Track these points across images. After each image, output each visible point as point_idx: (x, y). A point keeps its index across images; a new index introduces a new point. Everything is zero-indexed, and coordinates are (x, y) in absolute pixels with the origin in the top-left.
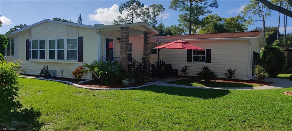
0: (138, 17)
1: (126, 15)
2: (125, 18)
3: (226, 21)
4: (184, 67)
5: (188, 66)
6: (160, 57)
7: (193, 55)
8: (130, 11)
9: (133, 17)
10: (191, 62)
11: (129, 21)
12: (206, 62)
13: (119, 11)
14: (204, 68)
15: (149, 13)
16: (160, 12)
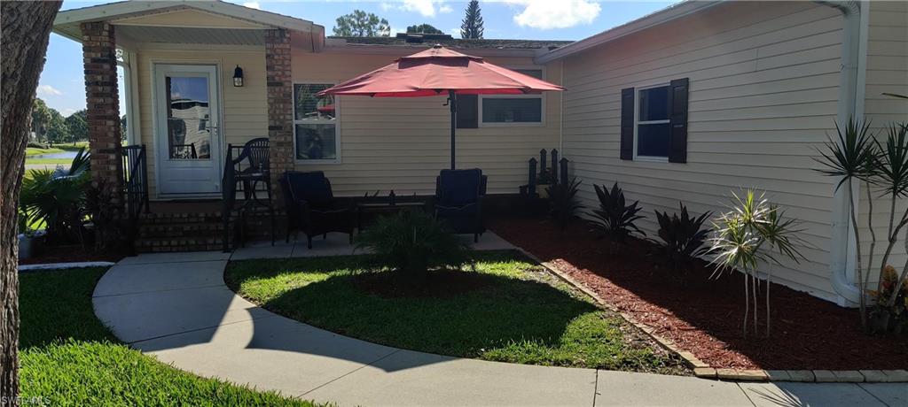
7: (636, 122)
10: (631, 157)
12: (671, 159)
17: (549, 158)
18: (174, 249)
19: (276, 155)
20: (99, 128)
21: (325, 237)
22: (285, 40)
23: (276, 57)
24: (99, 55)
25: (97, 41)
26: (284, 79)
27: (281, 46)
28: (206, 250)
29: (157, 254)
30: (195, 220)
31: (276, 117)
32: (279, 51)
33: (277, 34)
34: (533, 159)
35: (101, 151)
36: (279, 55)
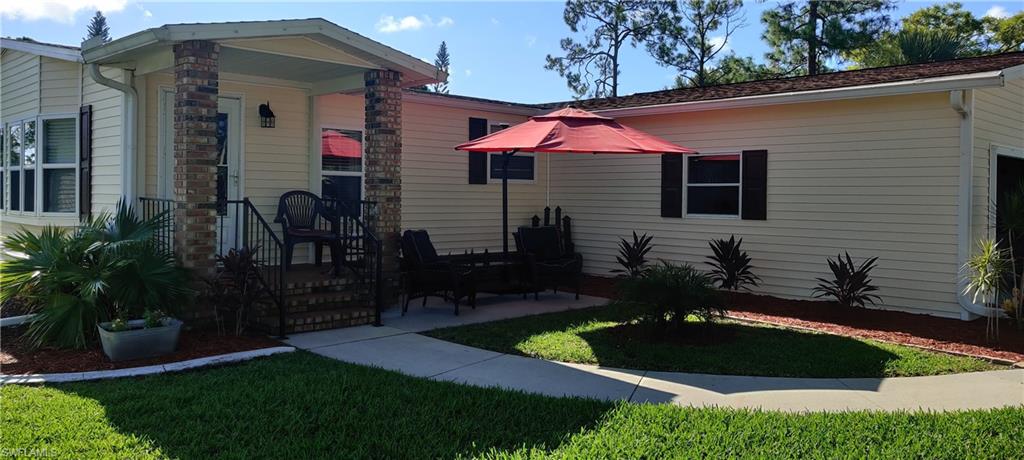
0: (640, 40)
1: (591, 33)
2: (589, 46)
3: (996, 29)
5: (650, 238)
7: (685, 184)
8: (608, 20)
9: (616, 40)
10: (679, 215)
11: (604, 55)
12: (743, 218)
13: (567, 19)
14: (718, 247)
15: (678, 19)
16: (720, 13)
17: (553, 215)
18: (318, 327)
19: (386, 212)
20: (200, 176)
21: (424, 303)
22: (398, 84)
23: (389, 101)
24: (206, 83)
25: (205, 65)
26: (395, 126)
27: (394, 89)
28: (350, 326)
29: (301, 335)
30: (301, 291)
31: (387, 169)
32: (392, 95)
33: (391, 77)
34: (536, 216)
35: (200, 206)
36: (392, 100)
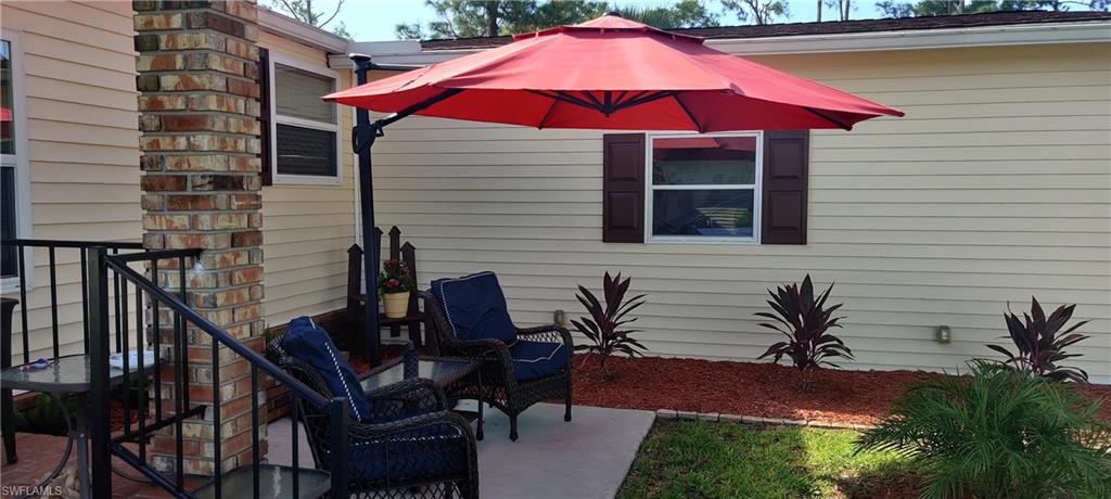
4: (601, 297)
6: (376, 196)
10: (640, 240)
12: (766, 240)
14: (776, 293)
34: (356, 247)
